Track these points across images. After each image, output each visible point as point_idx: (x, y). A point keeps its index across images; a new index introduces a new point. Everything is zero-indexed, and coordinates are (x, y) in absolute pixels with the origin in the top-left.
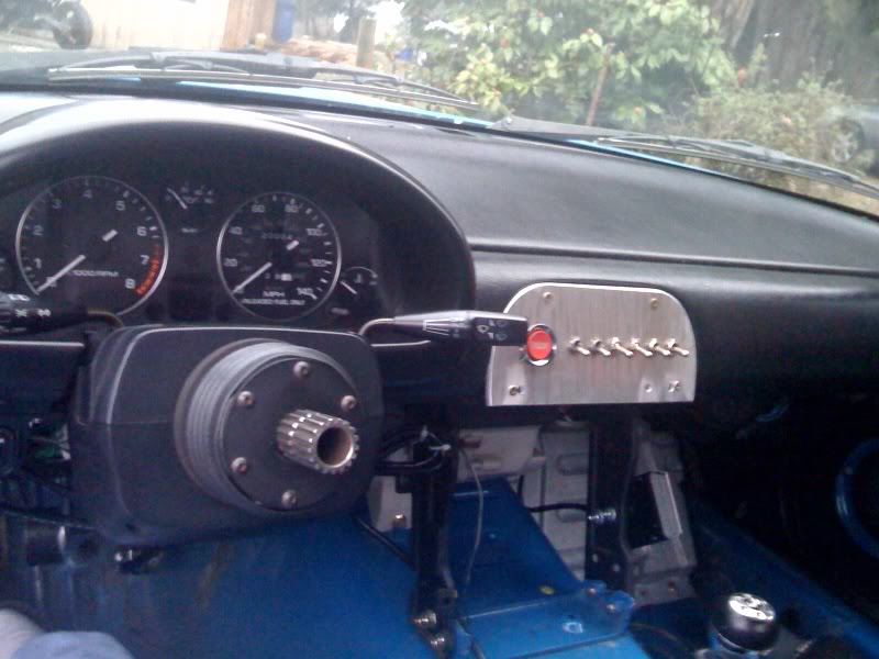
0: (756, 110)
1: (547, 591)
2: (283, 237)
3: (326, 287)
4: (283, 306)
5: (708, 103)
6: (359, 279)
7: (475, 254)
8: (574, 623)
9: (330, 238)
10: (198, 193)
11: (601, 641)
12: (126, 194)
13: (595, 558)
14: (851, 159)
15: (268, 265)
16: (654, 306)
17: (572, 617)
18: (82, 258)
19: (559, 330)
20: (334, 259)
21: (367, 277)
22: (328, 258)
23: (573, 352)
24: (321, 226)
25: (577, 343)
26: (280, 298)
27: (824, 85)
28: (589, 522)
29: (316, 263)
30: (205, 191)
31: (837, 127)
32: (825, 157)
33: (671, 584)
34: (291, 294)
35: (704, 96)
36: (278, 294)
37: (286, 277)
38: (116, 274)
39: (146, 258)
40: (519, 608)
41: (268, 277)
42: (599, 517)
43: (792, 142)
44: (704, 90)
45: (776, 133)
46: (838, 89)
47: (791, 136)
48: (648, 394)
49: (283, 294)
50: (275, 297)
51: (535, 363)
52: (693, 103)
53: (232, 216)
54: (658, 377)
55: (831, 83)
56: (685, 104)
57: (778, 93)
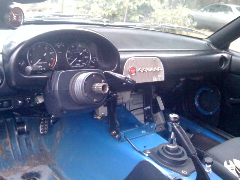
0: (167, 15)
1: (137, 126)
2: (78, 52)
3: (88, 62)
4: (80, 67)
5: (155, 14)
6: (94, 60)
7: (120, 52)
8: (144, 131)
9: (88, 51)
10: (61, 44)
11: (150, 134)
12: (47, 46)
13: (146, 117)
14: (191, 25)
15: (76, 58)
16: (155, 61)
17: (143, 130)
18: (40, 60)
19: (136, 67)
20: (89, 56)
21: (96, 59)
22: (88, 56)
23: (139, 72)
24: (86, 49)
25: (140, 70)
26: (79, 65)
27: (183, 7)
28: (144, 110)
29: (86, 57)
30: (62, 44)
31: (187, 17)
32: (185, 25)
33: (161, 127)
34: (81, 64)
35: (153, 12)
36: (79, 64)
37: (80, 61)
38: (46, 63)
39: (52, 59)
40: (132, 129)
41: (76, 61)
42: (146, 108)
43: (176, 22)
44: (153, 10)
45: (172, 20)
46: (187, 7)
47: (176, 21)
48: (155, 80)
49: (80, 64)
50: (78, 65)
51: (132, 75)
52: (151, 14)
53: (69, 48)
54: (157, 75)
55: (185, 6)
56: (149, 14)
57: (172, 10)
